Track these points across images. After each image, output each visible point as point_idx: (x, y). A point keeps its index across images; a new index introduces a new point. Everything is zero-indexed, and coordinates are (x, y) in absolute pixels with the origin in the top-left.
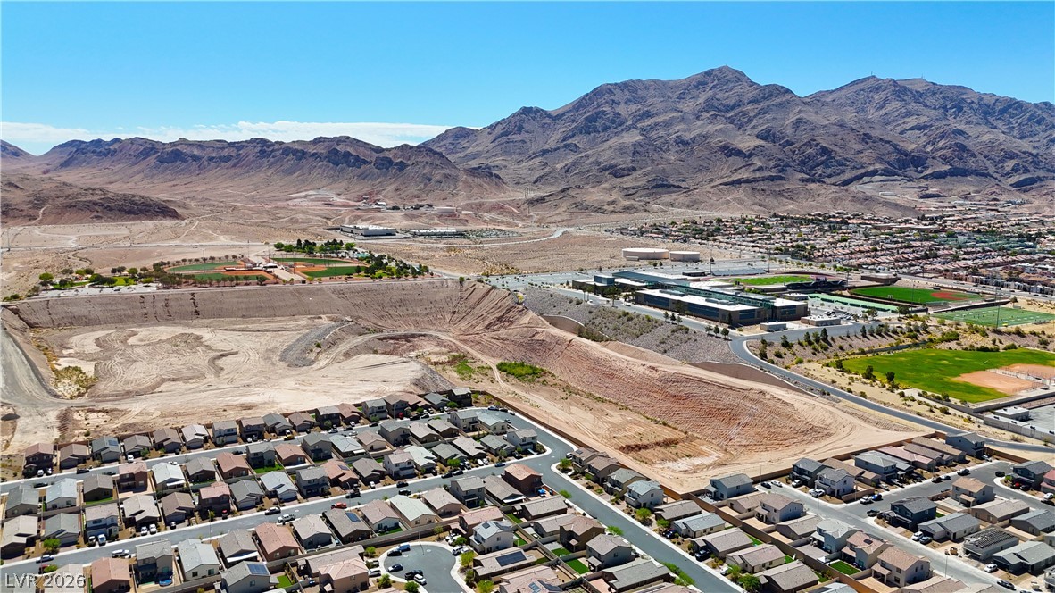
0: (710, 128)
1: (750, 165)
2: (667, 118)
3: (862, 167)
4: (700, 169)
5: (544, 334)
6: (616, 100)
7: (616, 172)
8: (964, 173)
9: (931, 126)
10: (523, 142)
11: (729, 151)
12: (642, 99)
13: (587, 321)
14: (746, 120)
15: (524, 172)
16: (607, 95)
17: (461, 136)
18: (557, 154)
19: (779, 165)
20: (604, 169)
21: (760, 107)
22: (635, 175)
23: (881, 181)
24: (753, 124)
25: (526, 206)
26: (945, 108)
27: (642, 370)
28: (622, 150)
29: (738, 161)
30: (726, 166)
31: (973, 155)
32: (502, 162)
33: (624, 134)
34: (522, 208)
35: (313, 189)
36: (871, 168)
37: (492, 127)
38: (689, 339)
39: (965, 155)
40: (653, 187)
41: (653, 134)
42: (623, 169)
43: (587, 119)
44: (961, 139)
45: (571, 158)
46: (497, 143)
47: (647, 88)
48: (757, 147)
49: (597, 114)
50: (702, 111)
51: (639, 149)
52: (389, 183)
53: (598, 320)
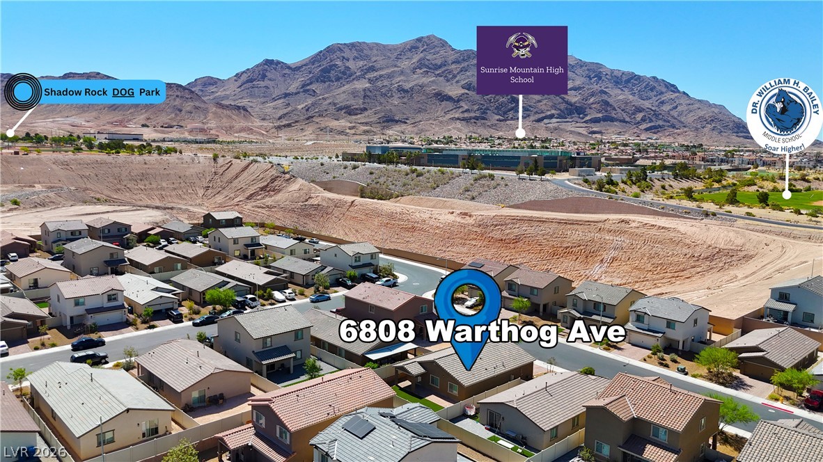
0: (425, 80)
1: (459, 107)
2: (390, 71)
3: (542, 112)
4: (420, 111)
5: (319, 198)
6: (346, 57)
7: (350, 111)
8: (612, 120)
9: (584, 87)
10: (267, 87)
11: (442, 97)
12: (367, 57)
13: (369, 181)
14: (451, 76)
15: (268, 111)
16: (339, 52)
17: (210, 84)
18: (297, 97)
19: (482, 109)
20: (340, 109)
21: (461, 66)
22: (366, 113)
23: (558, 122)
24: (457, 79)
25: (274, 130)
26: (589, 77)
27: (451, 218)
28: (354, 94)
29: (450, 105)
30: (440, 109)
31: (614, 109)
32: (248, 103)
33: (355, 82)
34: (271, 132)
35: (62, 117)
36: (549, 113)
37: (238, 76)
38: (498, 185)
39: (609, 109)
40: (384, 122)
41: (379, 84)
42: (357, 109)
43: (321, 70)
44: (605, 97)
45: (310, 101)
46: (242, 88)
47: (371, 49)
48: (463, 94)
49: (331, 66)
50: (416, 69)
51: (369, 94)
52: (140, 113)
53: (382, 180)
